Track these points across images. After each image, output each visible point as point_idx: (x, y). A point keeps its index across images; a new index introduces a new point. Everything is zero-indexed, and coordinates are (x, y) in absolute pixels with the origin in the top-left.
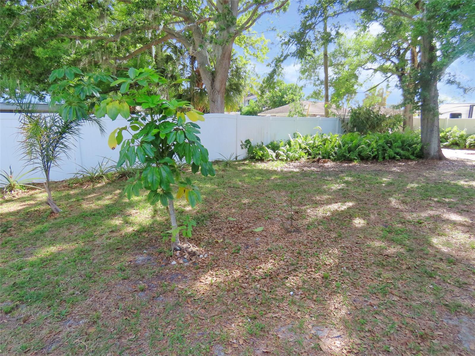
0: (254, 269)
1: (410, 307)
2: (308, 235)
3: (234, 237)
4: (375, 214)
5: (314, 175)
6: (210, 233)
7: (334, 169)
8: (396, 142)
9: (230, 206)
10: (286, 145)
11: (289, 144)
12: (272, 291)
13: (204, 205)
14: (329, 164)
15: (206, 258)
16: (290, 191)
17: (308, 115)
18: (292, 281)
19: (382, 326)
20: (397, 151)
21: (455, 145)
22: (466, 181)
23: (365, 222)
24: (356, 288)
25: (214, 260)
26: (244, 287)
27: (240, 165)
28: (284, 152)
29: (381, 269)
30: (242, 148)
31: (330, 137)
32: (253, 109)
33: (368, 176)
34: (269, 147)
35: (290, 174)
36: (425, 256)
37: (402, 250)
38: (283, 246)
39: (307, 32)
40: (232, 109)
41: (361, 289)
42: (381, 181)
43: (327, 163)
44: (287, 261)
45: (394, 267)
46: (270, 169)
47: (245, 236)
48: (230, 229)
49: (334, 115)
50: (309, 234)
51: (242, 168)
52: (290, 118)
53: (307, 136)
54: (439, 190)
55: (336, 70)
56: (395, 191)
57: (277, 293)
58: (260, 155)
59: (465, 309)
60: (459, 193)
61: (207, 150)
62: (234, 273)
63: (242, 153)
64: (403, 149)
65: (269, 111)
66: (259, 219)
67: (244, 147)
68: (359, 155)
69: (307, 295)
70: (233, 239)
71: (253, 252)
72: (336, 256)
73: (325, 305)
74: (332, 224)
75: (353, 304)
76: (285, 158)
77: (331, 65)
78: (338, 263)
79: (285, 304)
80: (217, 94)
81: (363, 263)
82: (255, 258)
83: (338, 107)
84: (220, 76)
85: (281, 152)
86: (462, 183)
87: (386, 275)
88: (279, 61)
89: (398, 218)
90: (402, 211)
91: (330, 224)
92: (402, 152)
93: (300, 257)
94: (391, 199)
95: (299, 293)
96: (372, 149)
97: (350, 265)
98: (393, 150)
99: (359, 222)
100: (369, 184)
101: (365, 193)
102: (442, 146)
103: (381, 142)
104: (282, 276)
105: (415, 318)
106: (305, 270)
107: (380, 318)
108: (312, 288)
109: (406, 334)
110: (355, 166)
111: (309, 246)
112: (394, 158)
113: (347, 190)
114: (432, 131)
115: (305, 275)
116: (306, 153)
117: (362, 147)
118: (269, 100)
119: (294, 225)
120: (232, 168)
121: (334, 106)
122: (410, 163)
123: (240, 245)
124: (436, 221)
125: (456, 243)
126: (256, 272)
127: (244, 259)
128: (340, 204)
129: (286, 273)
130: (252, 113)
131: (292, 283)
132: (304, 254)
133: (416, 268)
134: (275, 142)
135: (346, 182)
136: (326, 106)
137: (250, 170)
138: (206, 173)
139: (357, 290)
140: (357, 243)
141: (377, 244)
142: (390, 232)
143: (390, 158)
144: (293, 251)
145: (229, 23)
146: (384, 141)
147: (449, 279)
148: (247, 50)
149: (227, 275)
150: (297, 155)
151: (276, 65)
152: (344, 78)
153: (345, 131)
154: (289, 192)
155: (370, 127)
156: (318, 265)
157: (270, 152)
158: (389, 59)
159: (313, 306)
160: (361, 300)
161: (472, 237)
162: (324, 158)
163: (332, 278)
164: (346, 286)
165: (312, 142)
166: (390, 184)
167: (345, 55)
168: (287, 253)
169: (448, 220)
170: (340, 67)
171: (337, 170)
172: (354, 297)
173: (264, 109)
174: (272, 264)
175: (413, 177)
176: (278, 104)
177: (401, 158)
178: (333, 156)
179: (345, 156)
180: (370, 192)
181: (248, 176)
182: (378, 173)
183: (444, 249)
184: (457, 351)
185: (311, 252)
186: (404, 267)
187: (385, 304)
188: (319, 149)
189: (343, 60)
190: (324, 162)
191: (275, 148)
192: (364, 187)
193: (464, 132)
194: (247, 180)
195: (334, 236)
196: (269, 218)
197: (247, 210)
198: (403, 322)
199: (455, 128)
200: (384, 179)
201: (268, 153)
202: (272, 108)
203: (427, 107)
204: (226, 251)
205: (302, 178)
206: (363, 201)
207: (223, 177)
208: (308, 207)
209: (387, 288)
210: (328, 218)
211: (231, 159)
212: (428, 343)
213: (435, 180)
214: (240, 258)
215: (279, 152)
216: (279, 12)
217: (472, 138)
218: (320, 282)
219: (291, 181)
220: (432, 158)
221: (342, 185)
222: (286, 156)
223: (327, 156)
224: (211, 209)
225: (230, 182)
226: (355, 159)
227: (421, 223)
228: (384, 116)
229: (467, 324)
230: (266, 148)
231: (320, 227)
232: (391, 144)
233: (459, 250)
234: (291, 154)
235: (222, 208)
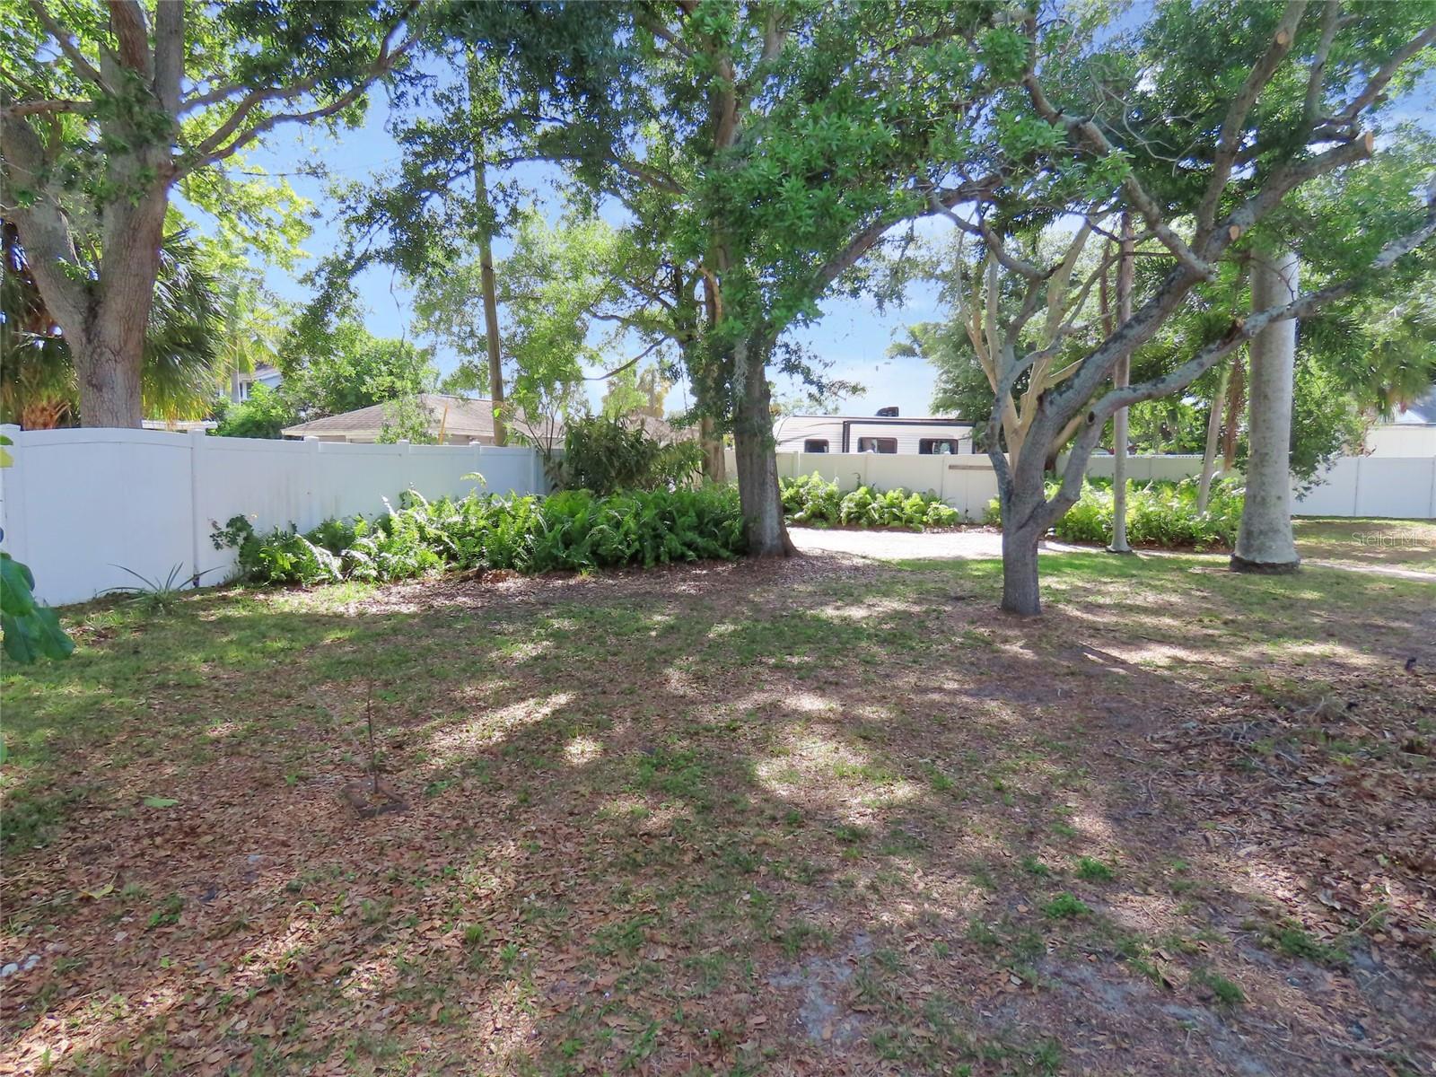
0: (232, 970)
1: (695, 969)
2: (431, 815)
3: (161, 868)
4: (625, 720)
5: (463, 619)
6: (62, 871)
7: (526, 598)
8: (684, 513)
9: (158, 755)
10: (375, 531)
11: (387, 527)
12: (291, 1031)
13: (46, 765)
14: (512, 584)
15: (30, 973)
16: (383, 677)
17: (444, 437)
18: (367, 977)
19: (621, 1046)
20: (687, 540)
21: (822, 518)
22: (838, 608)
23: (598, 747)
24: (559, 950)
25: (64, 973)
26: (186, 1044)
27: (206, 605)
28: (369, 554)
29: (631, 878)
30: (218, 546)
31: (510, 504)
32: (266, 413)
33: (615, 613)
34: (314, 539)
35: (387, 624)
36: (739, 818)
37: (686, 813)
38: (344, 866)
39: (424, 195)
40: (183, 409)
41: (573, 949)
42: (648, 622)
43: (504, 580)
44: (354, 914)
45: (664, 864)
46: (322, 610)
47: (205, 856)
48: (146, 842)
49: (523, 439)
50: (431, 809)
51: (216, 614)
52: (387, 445)
53: (442, 502)
54: (780, 635)
55: (522, 312)
56: (680, 649)
57: (308, 1031)
58: (288, 567)
59: (817, 937)
60: (822, 638)
61: (25, 572)
62: (150, 1000)
63: (220, 563)
64: (701, 534)
65: (321, 420)
66: (267, 785)
67: (223, 541)
68: (594, 553)
69: (412, 1012)
70: (157, 874)
71: (230, 908)
72: (510, 864)
73: (466, 1027)
74: (505, 769)
75: (548, 1003)
76: (374, 573)
77: (507, 297)
78: (513, 884)
79: (335, 1063)
80: (112, 364)
81: (584, 870)
82: (240, 926)
83: (533, 417)
84: (119, 300)
85: (357, 554)
86: (829, 612)
87: (644, 890)
88: (341, 271)
89: (682, 724)
90: (693, 703)
91: (498, 768)
92: (699, 541)
93: (398, 892)
94: (670, 671)
95: (386, 1011)
96: (626, 534)
97: (547, 885)
98: (677, 535)
99: (581, 750)
100: (617, 634)
101: (606, 661)
102: (787, 522)
103: (648, 515)
104: (331, 968)
105: (705, 997)
106: (411, 930)
107: (621, 1021)
108: (430, 985)
109: (681, 1048)
110: (583, 583)
111: (428, 848)
112: (682, 557)
113: (556, 657)
114: (763, 484)
115: (410, 947)
116: (440, 554)
117: (601, 531)
118: (324, 386)
119: (385, 788)
120: (177, 616)
121: (520, 413)
122: (720, 569)
123: (181, 895)
124: (769, 718)
125: (808, 770)
126: (238, 979)
127: (193, 942)
128: (532, 702)
129: (345, 955)
130: (261, 428)
131: (364, 986)
132: (412, 878)
133: (714, 854)
134: (339, 524)
135: (558, 636)
136: (497, 412)
137: (245, 618)
138: (29, 650)
139: (561, 957)
140: (571, 814)
141: (624, 806)
142: (658, 767)
143: (671, 559)
144: (377, 874)
145: (148, 134)
146: (655, 512)
147: (788, 867)
148: (231, 221)
149: (120, 1018)
150: (412, 562)
151: (331, 284)
152: (544, 336)
153: (555, 486)
154: (377, 683)
155: (619, 473)
156: (451, 907)
157: (321, 554)
158: (656, 297)
159: (428, 1042)
160: (571, 984)
161: (841, 749)
162: (495, 565)
163: (495, 934)
164: (534, 951)
165: (457, 519)
166: (669, 630)
167: (544, 273)
168: (355, 888)
169: (795, 711)
170: (532, 305)
171: (532, 600)
172: (554, 977)
173: (303, 414)
174: (300, 933)
175: (725, 605)
176: (352, 398)
177: (700, 557)
178: (522, 560)
179: (556, 558)
180: (617, 658)
181: (239, 643)
182: (644, 602)
183: (783, 791)
184: (795, 1053)
185: (434, 866)
186: (688, 858)
187: (633, 978)
188: (480, 538)
189: (540, 288)
190: (497, 579)
191: (337, 540)
192: (603, 644)
193: (833, 487)
194: (233, 655)
195: (509, 802)
196: (300, 778)
197: (223, 761)
198: (677, 1017)
199: (816, 478)
200: (658, 618)
201: (313, 560)
202: (331, 413)
203: (747, 425)
204: (124, 928)
205: (424, 632)
206: (596, 685)
207: (136, 652)
208: (434, 723)
209: (641, 929)
210: (494, 750)
211: (174, 586)
212: (731, 1058)
213: (774, 609)
214: (178, 940)
215: (353, 553)
216: (335, 123)
217: (851, 500)
218: (455, 959)
219: (387, 647)
220: (770, 554)
221: (545, 643)
222: (375, 565)
223: (504, 560)
224: (75, 778)
225: (167, 670)
226: (583, 565)
227: (734, 730)
228: (653, 444)
229: (818, 975)
230: (307, 543)
231: (468, 784)
232: (673, 521)
233: (814, 786)
234: (392, 559)
235: (125, 767)
